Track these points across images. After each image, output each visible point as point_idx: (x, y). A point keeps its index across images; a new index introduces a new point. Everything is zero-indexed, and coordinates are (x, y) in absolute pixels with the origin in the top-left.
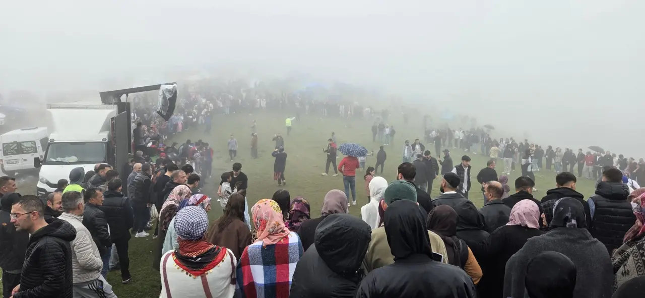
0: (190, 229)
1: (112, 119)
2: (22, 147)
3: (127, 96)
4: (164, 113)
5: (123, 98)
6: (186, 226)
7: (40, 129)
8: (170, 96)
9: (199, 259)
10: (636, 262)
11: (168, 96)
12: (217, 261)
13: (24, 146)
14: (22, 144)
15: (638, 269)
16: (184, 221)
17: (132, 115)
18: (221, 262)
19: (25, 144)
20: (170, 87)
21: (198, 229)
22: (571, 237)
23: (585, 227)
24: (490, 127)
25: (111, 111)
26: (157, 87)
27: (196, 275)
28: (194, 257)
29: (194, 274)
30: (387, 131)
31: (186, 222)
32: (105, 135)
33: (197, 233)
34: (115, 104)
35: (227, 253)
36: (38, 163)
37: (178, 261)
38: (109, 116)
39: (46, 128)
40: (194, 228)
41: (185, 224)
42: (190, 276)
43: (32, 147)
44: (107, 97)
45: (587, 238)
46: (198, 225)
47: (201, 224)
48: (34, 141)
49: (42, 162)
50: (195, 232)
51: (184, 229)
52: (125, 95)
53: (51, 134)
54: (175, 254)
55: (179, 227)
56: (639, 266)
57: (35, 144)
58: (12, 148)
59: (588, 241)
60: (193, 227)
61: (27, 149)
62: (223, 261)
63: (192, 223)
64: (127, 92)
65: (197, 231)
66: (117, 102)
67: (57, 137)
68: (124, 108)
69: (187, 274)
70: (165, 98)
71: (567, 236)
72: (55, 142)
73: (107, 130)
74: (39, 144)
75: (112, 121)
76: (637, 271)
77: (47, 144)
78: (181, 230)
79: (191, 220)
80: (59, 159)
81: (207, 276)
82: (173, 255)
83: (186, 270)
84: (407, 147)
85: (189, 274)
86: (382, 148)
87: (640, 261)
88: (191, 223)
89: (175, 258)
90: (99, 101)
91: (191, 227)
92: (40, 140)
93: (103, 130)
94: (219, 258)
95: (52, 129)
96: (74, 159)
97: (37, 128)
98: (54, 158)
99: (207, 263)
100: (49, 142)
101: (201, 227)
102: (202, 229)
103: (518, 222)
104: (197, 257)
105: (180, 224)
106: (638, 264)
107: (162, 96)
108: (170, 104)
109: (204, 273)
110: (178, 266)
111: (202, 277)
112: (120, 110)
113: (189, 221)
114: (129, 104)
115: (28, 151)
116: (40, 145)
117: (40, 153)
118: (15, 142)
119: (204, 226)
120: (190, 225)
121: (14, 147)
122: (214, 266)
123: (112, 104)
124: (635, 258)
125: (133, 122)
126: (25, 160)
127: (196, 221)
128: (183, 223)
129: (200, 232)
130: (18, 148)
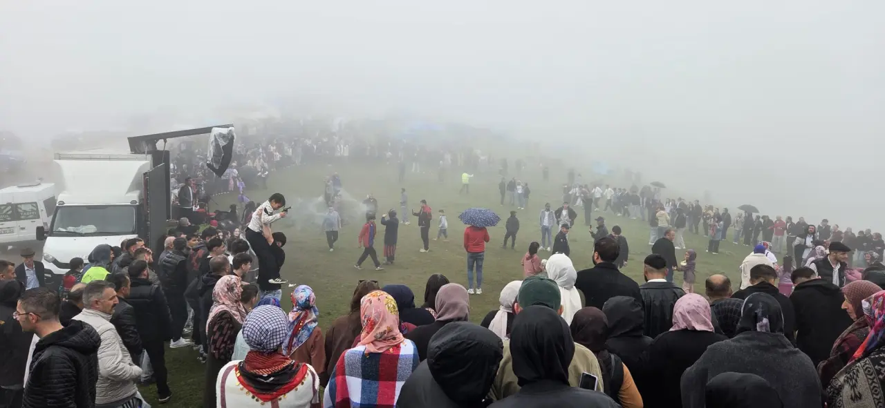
0: (262, 338)
1: (145, 174)
2: (20, 210)
3: (165, 141)
4: (216, 166)
5: (160, 145)
6: (259, 333)
7: (44, 186)
8: (225, 144)
9: (272, 379)
10: (870, 382)
11: (222, 143)
12: (295, 383)
13: (21, 209)
14: (19, 206)
15: (873, 391)
16: (256, 326)
17: (172, 166)
18: (300, 384)
19: (23, 207)
20: (225, 131)
21: (273, 339)
22: (763, 344)
23: (781, 330)
24: (659, 185)
25: (144, 162)
26: (208, 130)
27: (265, 400)
28: (266, 375)
29: (262, 399)
30: (520, 190)
31: (258, 328)
32: (135, 196)
33: (272, 345)
34: (148, 153)
35: (308, 372)
36: (42, 234)
37: (242, 379)
38: (140, 169)
39: (53, 184)
40: (268, 337)
41: (257, 331)
42: (257, 400)
43: (34, 211)
44: (137, 144)
45: (784, 346)
46: (275, 334)
47: (278, 333)
48: (36, 203)
49: (47, 232)
50: (268, 343)
51: (254, 337)
52: (163, 140)
53: (61, 195)
54: (240, 368)
55: (249, 333)
56: (875, 387)
57: (37, 206)
58: (5, 212)
59: (785, 350)
60: (267, 335)
61: (25, 214)
62: (303, 383)
63: (267, 330)
64: (165, 136)
65: (272, 341)
66: (151, 149)
67: (68, 198)
68: (161, 158)
69: (253, 397)
70: (217, 145)
71: (756, 342)
72: (65, 205)
73: (137, 189)
74: (41, 207)
75: (145, 177)
76: (872, 394)
77: (53, 207)
78: (251, 338)
79: (265, 326)
80: (71, 229)
81: (279, 402)
82: (236, 370)
83: (253, 392)
84: (547, 213)
85: (256, 398)
86: (513, 214)
87: (875, 380)
88: (265, 330)
89: (239, 375)
90: (126, 149)
91: (265, 335)
92: (44, 202)
93: (131, 189)
94: (298, 379)
95: (61, 187)
96: (92, 228)
97: (39, 184)
98: (63, 228)
99: (282, 384)
100: (57, 205)
101: (278, 337)
102: (278, 340)
103: (683, 325)
104: (269, 376)
105: (251, 330)
106: (874, 384)
107: (214, 144)
108: (225, 155)
109: (276, 397)
110: (241, 386)
111: (273, 404)
112: (156, 162)
113: (263, 328)
114: (167, 153)
115: (27, 216)
116: (44, 209)
117: (44, 220)
118: (9, 204)
119: (281, 335)
120: (263, 333)
121: (8, 211)
122: (289, 390)
123: (144, 153)
124: (869, 377)
125: (173, 176)
126: (23, 229)
127: (271, 329)
128: (254, 329)
129: (275, 344)
130: (14, 212)
